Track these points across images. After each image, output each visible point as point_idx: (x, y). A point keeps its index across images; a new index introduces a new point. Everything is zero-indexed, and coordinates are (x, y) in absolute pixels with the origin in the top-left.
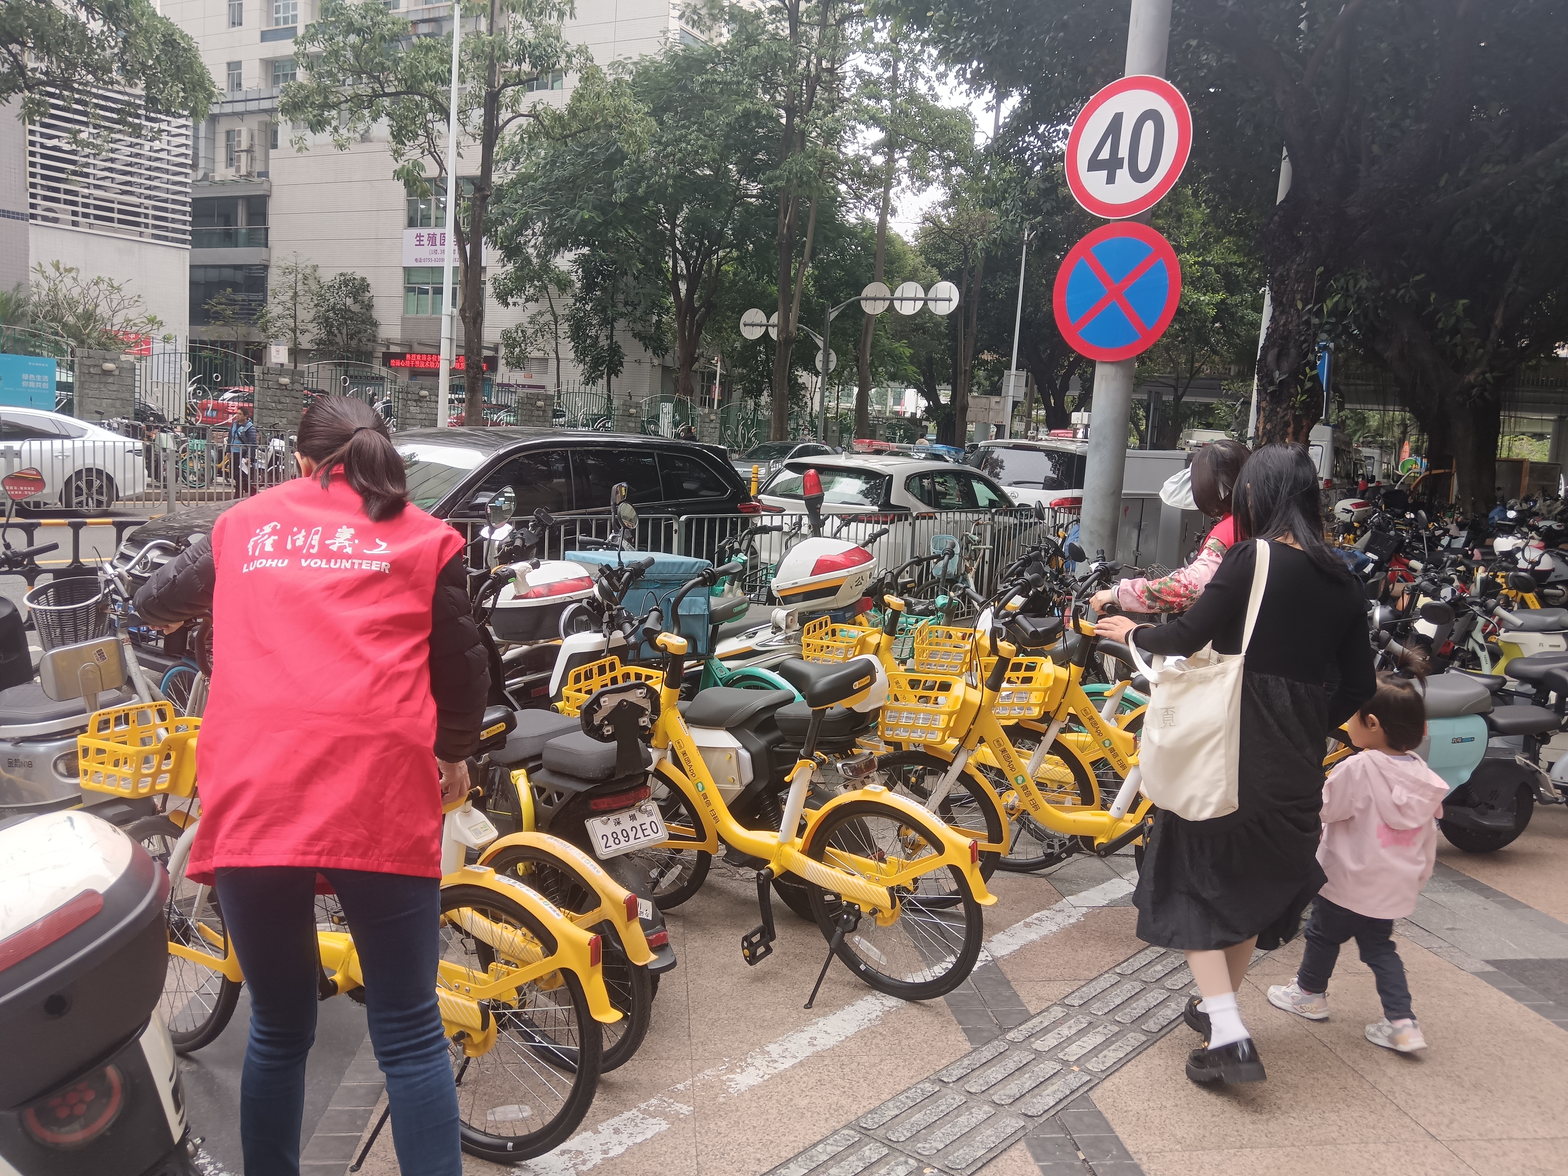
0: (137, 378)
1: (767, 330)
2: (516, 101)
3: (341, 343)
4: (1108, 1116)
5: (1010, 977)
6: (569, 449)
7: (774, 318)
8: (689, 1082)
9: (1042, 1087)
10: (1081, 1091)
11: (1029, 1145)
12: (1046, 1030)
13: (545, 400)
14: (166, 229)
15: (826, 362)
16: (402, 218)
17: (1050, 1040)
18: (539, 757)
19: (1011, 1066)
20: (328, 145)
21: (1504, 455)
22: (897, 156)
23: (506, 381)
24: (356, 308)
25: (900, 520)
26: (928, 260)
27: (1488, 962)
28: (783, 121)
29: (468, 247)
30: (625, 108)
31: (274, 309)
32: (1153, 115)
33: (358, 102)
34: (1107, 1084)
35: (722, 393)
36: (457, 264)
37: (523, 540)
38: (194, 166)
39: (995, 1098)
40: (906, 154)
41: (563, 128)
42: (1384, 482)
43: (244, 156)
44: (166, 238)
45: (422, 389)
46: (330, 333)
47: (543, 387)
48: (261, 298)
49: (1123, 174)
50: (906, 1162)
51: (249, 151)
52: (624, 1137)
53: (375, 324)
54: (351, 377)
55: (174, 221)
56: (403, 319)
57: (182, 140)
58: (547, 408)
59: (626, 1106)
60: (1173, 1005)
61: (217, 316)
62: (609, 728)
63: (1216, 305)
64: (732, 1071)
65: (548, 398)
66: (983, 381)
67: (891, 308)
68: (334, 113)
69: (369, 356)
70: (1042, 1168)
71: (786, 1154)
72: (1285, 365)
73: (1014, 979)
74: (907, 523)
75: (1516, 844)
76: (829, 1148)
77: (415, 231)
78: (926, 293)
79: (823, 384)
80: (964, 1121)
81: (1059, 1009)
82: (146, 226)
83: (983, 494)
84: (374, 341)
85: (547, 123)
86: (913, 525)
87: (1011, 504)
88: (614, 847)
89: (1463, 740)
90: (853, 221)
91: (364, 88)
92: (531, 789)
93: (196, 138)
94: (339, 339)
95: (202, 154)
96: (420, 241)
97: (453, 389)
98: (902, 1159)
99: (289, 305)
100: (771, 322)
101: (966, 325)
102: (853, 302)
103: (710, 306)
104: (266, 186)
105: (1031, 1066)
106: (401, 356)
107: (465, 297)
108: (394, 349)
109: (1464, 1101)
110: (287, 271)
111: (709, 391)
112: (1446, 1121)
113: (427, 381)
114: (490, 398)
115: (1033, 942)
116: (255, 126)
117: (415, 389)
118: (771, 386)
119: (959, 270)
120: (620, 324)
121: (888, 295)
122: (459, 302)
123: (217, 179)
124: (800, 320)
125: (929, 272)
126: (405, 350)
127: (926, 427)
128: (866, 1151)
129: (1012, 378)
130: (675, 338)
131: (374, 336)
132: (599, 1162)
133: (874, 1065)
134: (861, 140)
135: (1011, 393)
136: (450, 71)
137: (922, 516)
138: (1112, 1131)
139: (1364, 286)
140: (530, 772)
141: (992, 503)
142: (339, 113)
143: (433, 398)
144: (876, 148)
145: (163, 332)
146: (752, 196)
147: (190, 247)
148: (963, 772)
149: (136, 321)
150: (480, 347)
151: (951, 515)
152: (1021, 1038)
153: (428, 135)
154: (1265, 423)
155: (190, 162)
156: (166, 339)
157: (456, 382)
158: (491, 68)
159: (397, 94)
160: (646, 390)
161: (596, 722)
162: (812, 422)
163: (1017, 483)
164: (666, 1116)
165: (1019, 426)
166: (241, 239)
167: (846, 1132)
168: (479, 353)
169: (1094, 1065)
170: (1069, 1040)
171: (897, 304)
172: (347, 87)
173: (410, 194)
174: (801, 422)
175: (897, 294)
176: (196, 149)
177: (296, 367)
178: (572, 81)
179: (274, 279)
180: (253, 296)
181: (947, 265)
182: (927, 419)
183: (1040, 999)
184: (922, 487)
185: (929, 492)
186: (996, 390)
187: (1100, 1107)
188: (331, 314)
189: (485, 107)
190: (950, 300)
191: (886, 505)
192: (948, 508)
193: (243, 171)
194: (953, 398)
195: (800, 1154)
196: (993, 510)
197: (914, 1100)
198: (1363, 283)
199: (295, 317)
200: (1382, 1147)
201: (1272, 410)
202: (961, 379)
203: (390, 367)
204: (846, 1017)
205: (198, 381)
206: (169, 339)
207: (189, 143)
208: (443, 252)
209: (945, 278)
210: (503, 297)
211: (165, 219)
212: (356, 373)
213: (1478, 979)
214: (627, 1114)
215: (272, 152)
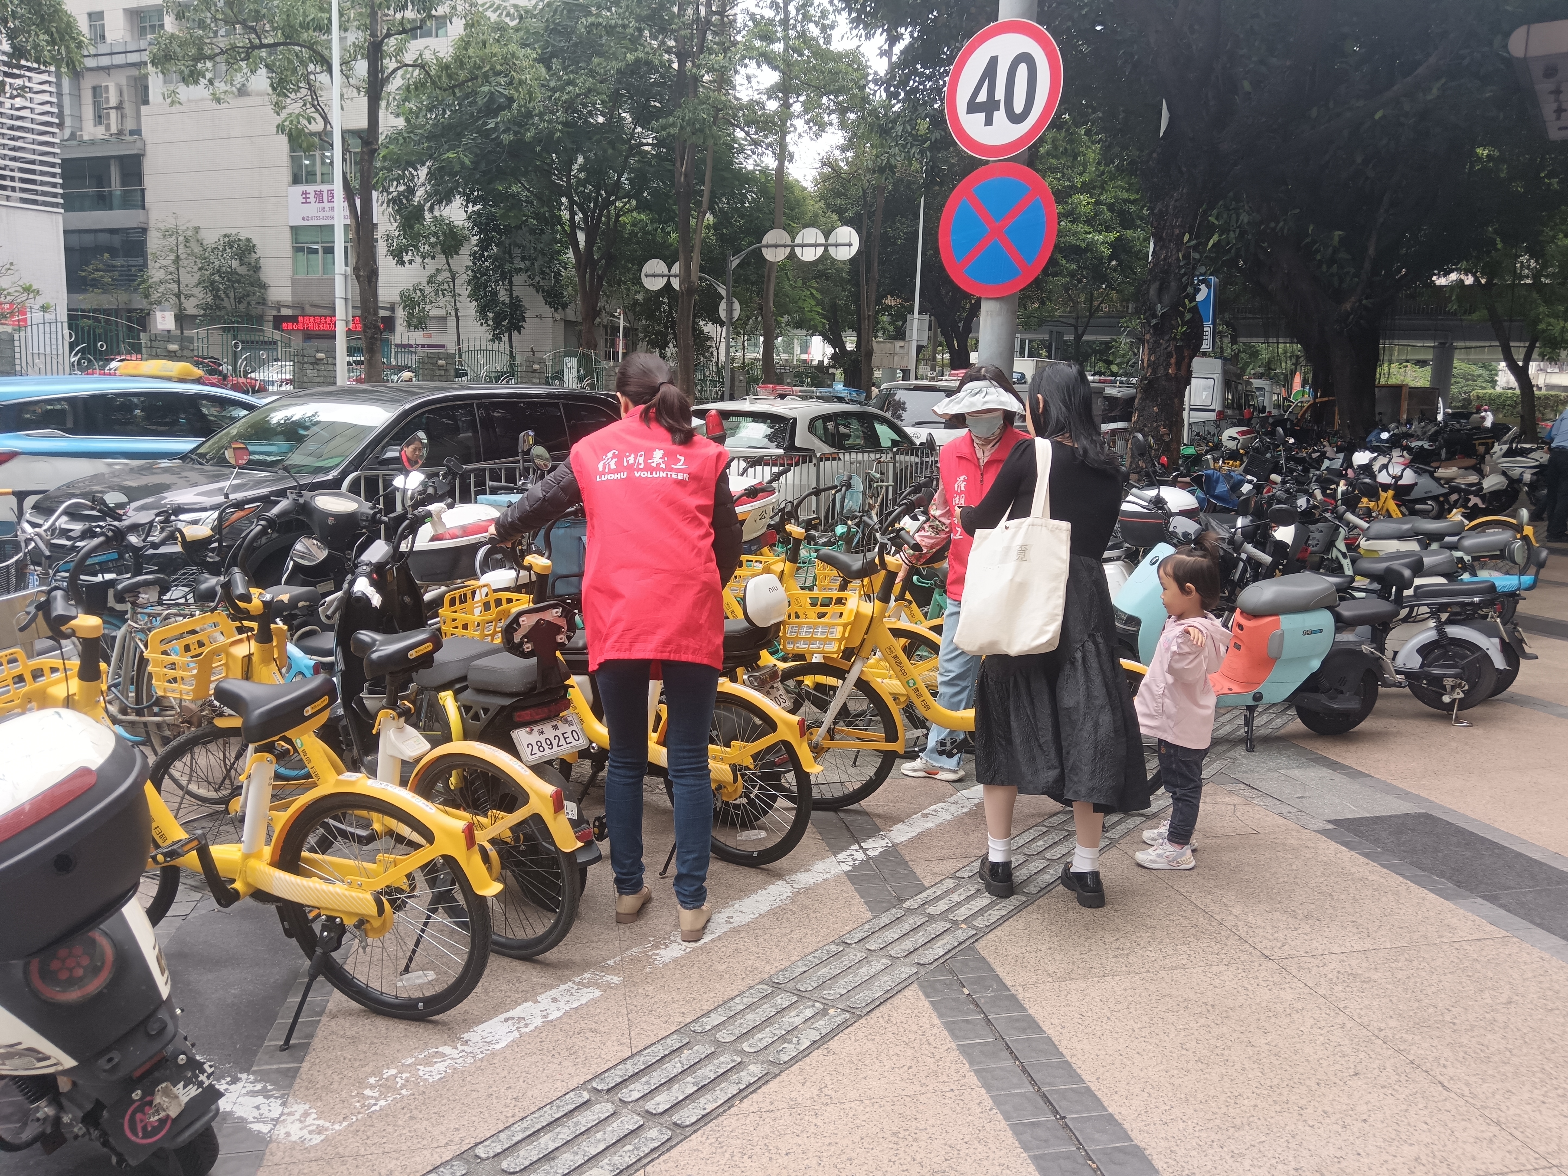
0: (17, 349)
1: (669, 281)
2: (400, 50)
3: (229, 308)
4: (991, 960)
5: (908, 859)
6: (475, 402)
7: (676, 268)
8: (618, 958)
9: (933, 942)
10: (968, 943)
11: (922, 987)
12: (938, 898)
13: (446, 359)
14: (35, 192)
15: (730, 311)
16: (286, 175)
17: (943, 905)
18: (464, 678)
19: (907, 927)
20: (203, 100)
21: (1383, 381)
22: (791, 101)
23: (405, 342)
24: (242, 270)
25: (804, 462)
26: (828, 205)
27: (1329, 821)
28: (675, 66)
29: (358, 202)
30: (513, 55)
31: (156, 273)
32: (1025, 58)
33: (232, 55)
34: (991, 936)
35: (626, 346)
36: (348, 222)
37: (435, 488)
38: (60, 125)
39: (892, 953)
40: (802, 99)
41: (450, 77)
42: (1275, 412)
43: (113, 114)
44: (35, 202)
45: (318, 351)
46: (216, 297)
47: (443, 346)
48: (141, 262)
49: (1000, 116)
50: (813, 1006)
51: (119, 107)
52: (561, 1004)
53: (264, 286)
54: (243, 342)
55: (43, 183)
56: (293, 281)
57: (46, 97)
58: (449, 367)
59: (563, 980)
60: (1052, 871)
61: (95, 284)
62: (529, 645)
63: (1112, 245)
64: (658, 948)
65: (449, 357)
66: (887, 326)
67: (792, 256)
68: (209, 64)
69: (260, 319)
70: (931, 1002)
71: (706, 1008)
72: (1166, 298)
73: (912, 860)
74: (811, 465)
75: (1364, 725)
76: (745, 1000)
77: (300, 189)
78: (827, 238)
79: (727, 333)
80: (864, 972)
81: (951, 881)
82: (13, 189)
83: (885, 434)
84: (264, 304)
85: (433, 73)
86: (817, 466)
87: (912, 443)
88: (539, 754)
89: (1312, 632)
90: (750, 167)
91: (241, 39)
92: (459, 708)
93: (60, 95)
94: (226, 303)
95: (67, 111)
96: (306, 198)
97: (351, 351)
98: (810, 1003)
99: (171, 269)
100: (672, 272)
101: (868, 269)
102: (752, 250)
103: (611, 258)
104: (139, 144)
105: (924, 927)
106: (293, 319)
107: (358, 255)
108: (285, 312)
109: (1296, 929)
110: (167, 234)
111: (613, 344)
112: (1279, 945)
113: (324, 344)
114: (388, 359)
115: (929, 829)
116: (123, 82)
117: (311, 352)
118: (675, 338)
119: (858, 216)
120: (518, 279)
121: (789, 242)
122: (352, 260)
123: (86, 138)
124: (702, 269)
125: (829, 217)
126: (297, 312)
127: (834, 375)
128: (778, 1000)
129: (916, 322)
130: (576, 291)
131: (264, 299)
132: (540, 1024)
133: (785, 935)
134: (755, 86)
135: (915, 337)
136: (330, 20)
137: (826, 458)
138: (993, 971)
139: (1246, 221)
140: (457, 693)
141: (895, 443)
142: (214, 66)
143: (330, 360)
144: (771, 93)
145: (40, 301)
146: (648, 144)
147: (62, 211)
148: (859, 679)
149: (10, 291)
150: (377, 308)
151: (853, 455)
152: (916, 906)
153: (311, 88)
154: (1150, 355)
155: (57, 121)
156: (44, 308)
157: (354, 344)
158: (373, 15)
159: (276, 45)
160: (549, 345)
161: (517, 640)
162: (719, 373)
163: (919, 424)
164: (598, 985)
165: (924, 370)
166: (116, 202)
167: (760, 987)
168: (376, 313)
169: (979, 922)
170: (959, 904)
171: (798, 251)
172: (221, 39)
173: (292, 149)
174: (708, 373)
175: (798, 240)
176: (60, 106)
177: (182, 333)
178: (457, 28)
179: (154, 242)
180: (132, 261)
181: (847, 210)
182: (834, 367)
183: (934, 874)
184: (826, 429)
185: (833, 435)
186: (900, 335)
187: (984, 953)
188: (216, 277)
189: (368, 57)
190: (850, 245)
191: (791, 447)
192: (851, 449)
193: (114, 129)
194: (859, 345)
195: (719, 1006)
196: (895, 449)
197: (820, 958)
198: (1245, 218)
199: (178, 282)
200: (1223, 968)
201: (1155, 342)
202: (865, 325)
203: (283, 331)
204: (759, 899)
205: (82, 351)
206: (48, 308)
207: (54, 100)
208: (332, 209)
209: (845, 224)
210: (398, 255)
211: (33, 182)
212: (248, 338)
213: (1319, 835)
214: (563, 987)
215: (144, 108)
